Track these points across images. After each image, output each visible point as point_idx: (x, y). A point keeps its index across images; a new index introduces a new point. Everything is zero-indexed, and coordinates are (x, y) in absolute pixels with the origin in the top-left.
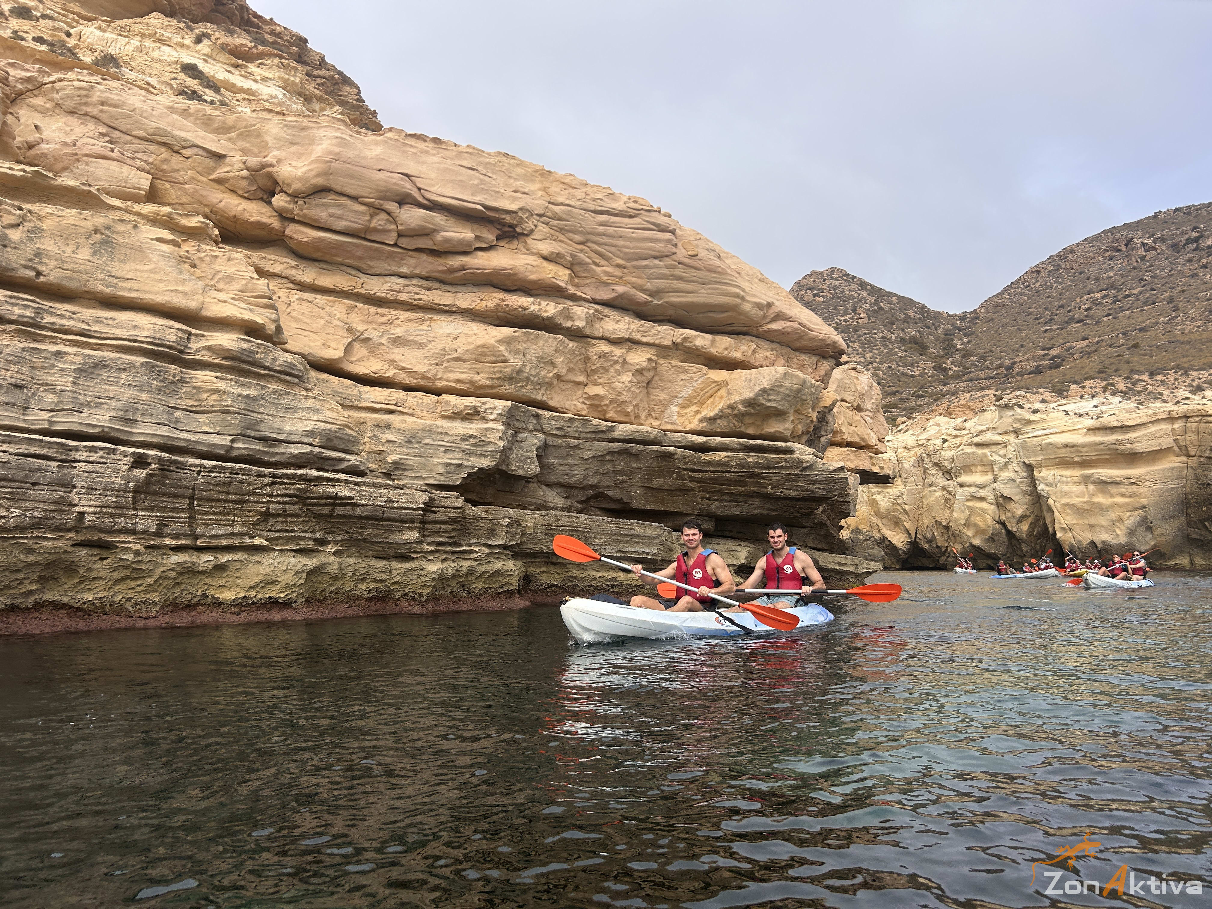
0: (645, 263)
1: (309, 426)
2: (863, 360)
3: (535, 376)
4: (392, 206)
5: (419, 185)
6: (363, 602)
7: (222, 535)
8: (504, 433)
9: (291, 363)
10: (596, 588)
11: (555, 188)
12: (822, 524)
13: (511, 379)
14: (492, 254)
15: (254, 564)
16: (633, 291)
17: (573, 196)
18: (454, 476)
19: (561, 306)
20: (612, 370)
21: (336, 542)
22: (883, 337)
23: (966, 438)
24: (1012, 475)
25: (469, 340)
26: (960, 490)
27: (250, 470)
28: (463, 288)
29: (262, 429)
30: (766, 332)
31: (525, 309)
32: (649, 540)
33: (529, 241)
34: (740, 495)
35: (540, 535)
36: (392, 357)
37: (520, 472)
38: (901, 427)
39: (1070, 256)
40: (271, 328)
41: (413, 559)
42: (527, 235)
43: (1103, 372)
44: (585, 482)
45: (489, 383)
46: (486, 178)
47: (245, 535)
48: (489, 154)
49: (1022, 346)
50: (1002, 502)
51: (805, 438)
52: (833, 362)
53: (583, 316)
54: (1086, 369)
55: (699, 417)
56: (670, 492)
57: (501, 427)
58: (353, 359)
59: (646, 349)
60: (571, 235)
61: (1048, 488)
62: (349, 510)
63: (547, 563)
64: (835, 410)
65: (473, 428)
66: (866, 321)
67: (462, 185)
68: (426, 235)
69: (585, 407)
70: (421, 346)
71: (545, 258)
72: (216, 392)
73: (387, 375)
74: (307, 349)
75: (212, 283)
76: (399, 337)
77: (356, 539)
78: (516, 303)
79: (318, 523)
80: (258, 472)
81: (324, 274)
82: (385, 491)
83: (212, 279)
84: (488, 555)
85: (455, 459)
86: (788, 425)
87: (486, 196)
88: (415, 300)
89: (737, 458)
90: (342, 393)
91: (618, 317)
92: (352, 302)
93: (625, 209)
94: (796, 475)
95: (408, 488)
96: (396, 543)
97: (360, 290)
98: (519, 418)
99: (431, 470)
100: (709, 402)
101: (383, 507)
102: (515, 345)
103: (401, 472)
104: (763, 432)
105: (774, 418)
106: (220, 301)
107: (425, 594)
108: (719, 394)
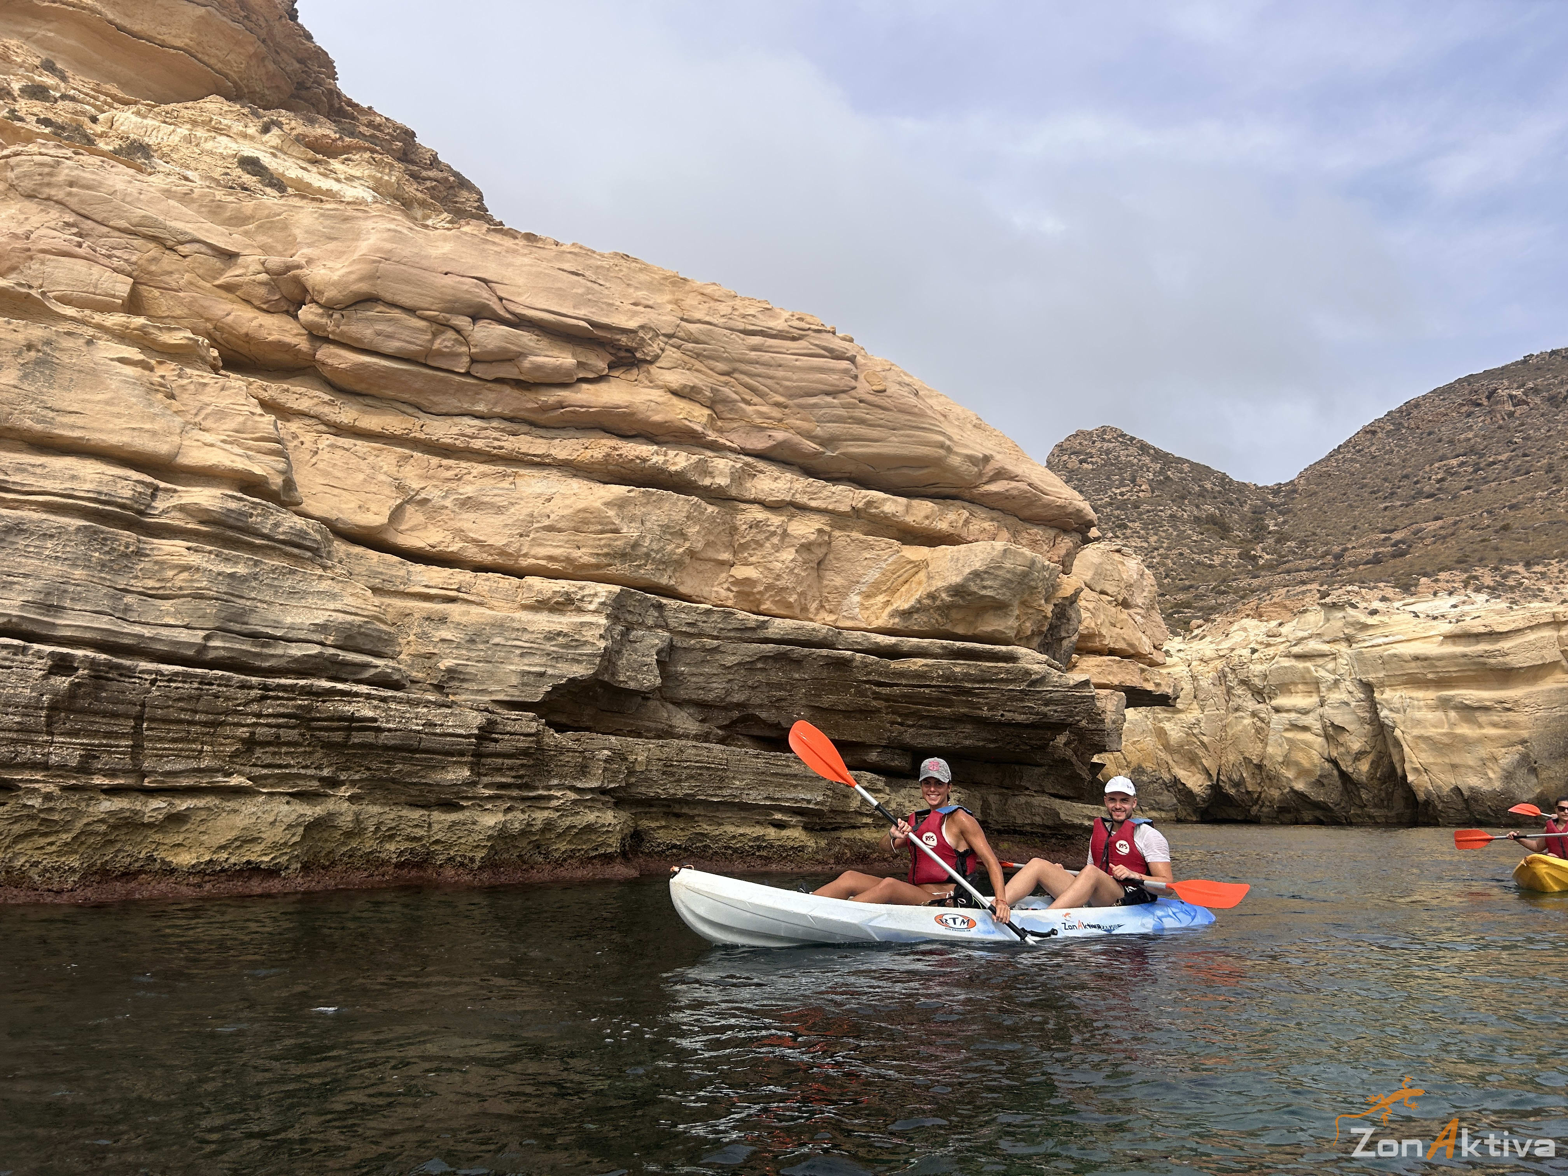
0: (813, 400)
1: (321, 618)
3: (657, 552)
4: (462, 322)
5: (500, 294)
6: (390, 870)
7: (182, 772)
8: (608, 630)
9: (303, 531)
10: (735, 850)
11: (691, 301)
13: (623, 556)
14: (602, 387)
15: (228, 813)
16: (797, 439)
17: (716, 312)
18: (533, 690)
19: (695, 458)
20: (768, 544)
21: (353, 783)
22: (1171, 516)
23: (1281, 647)
24: (1345, 697)
25: (567, 502)
26: (1275, 717)
27: (229, 679)
28: (562, 433)
29: (251, 621)
30: (982, 495)
31: (644, 460)
32: (811, 781)
33: (654, 369)
34: (944, 718)
35: (655, 775)
36: (458, 525)
37: (632, 685)
38: (1196, 632)
39: (1415, 412)
41: (463, 808)
42: (651, 363)
44: (728, 699)
45: (593, 560)
46: (595, 286)
47: (217, 771)
48: (602, 256)
49: (1355, 527)
50: (1332, 732)
52: (1078, 538)
53: (727, 470)
55: (889, 609)
56: (844, 714)
57: (604, 621)
58: (402, 527)
59: (815, 516)
60: (712, 363)
61: (1394, 715)
62: (369, 737)
63: (667, 815)
64: (1080, 602)
65: (564, 622)
67: (561, 294)
68: (510, 360)
69: (730, 595)
70: (499, 510)
71: (675, 393)
72: (186, 568)
73: (450, 549)
74: (335, 512)
75: (196, 420)
76: (469, 498)
77: (381, 779)
78: (633, 453)
79: (327, 755)
80: (241, 681)
81: (370, 413)
82: (425, 710)
83: (196, 414)
84: (575, 802)
85: (536, 665)
86: (1012, 622)
87: (593, 310)
88: (494, 448)
89: (939, 667)
90: (381, 573)
91: (777, 474)
92: (407, 451)
93: (787, 329)
94: (1021, 691)
95: (460, 706)
96: (438, 785)
97: (417, 435)
98: (631, 609)
99: (501, 680)
100: (903, 589)
101: (419, 732)
102: (631, 510)
103: (457, 684)
104: (977, 632)
105: (991, 612)
106: (205, 444)
107: (478, 859)
108: (916, 578)
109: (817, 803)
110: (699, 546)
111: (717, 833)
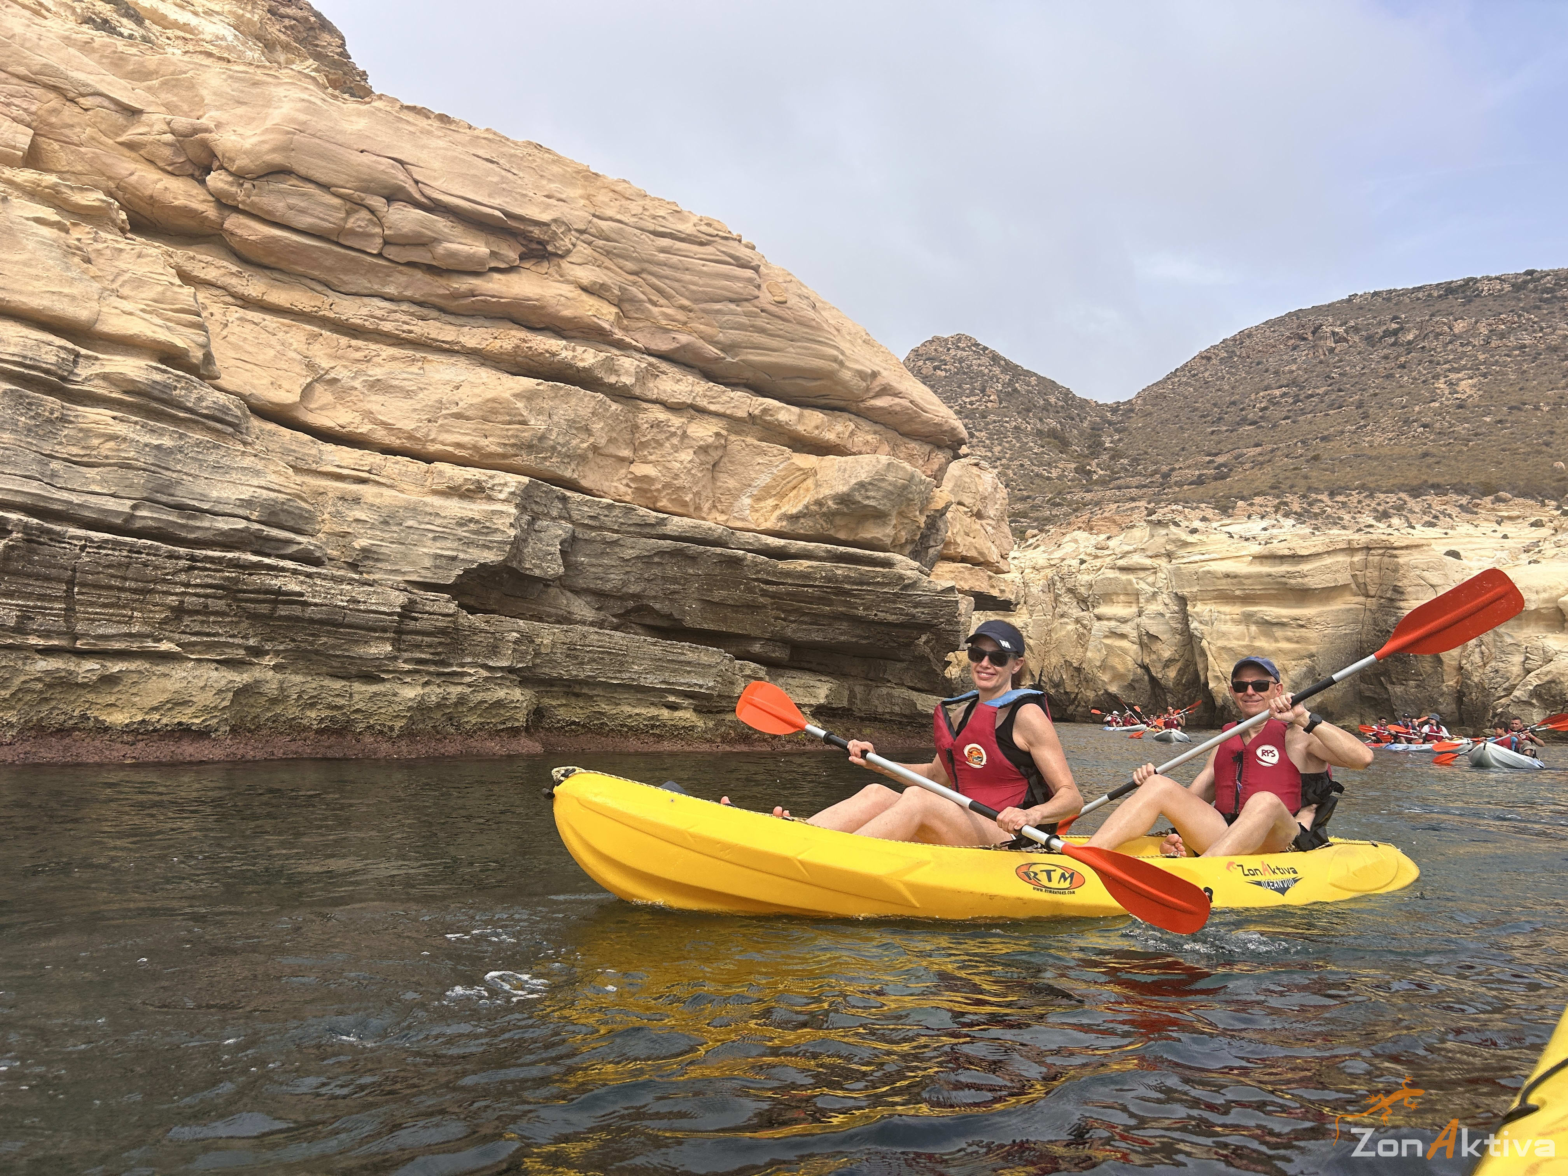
0: (717, 306)
1: (246, 494)
2: (989, 454)
3: (563, 446)
4: (377, 202)
5: (415, 176)
6: (312, 735)
7: (113, 636)
8: (517, 519)
9: (224, 406)
10: (631, 728)
11: (603, 197)
12: (924, 659)
13: (530, 447)
14: (513, 278)
15: (159, 676)
16: (700, 343)
17: (627, 210)
18: (446, 573)
19: (603, 355)
20: (667, 445)
21: (277, 653)
22: (1015, 427)
23: (1108, 560)
24: (1161, 608)
25: (476, 391)
26: (1097, 624)
27: (158, 548)
28: (471, 321)
29: (178, 493)
30: (868, 409)
31: (554, 355)
32: (703, 668)
33: (564, 264)
34: (824, 616)
35: (559, 657)
36: (369, 406)
37: (537, 572)
38: (1031, 541)
39: (1247, 342)
40: (197, 355)
41: (383, 680)
42: (562, 257)
43: (1276, 488)
44: (625, 590)
45: (500, 450)
46: (510, 175)
47: (148, 636)
48: (515, 143)
49: (1183, 449)
50: (1147, 640)
51: (909, 548)
52: (949, 453)
53: (632, 370)
54: (1257, 483)
55: (778, 513)
56: (735, 608)
57: (513, 511)
58: (312, 406)
59: (714, 420)
60: (622, 262)
61: (1202, 627)
62: (297, 610)
63: (567, 694)
64: (949, 515)
65: (475, 509)
66: (997, 405)
67: (477, 182)
68: (424, 245)
69: (630, 491)
70: (408, 394)
71: (585, 289)
72: (112, 437)
73: (359, 431)
74: (248, 387)
75: (114, 286)
76: (378, 380)
77: (306, 651)
78: (542, 346)
79: (252, 626)
80: (169, 551)
81: (278, 288)
82: (349, 587)
83: (113, 281)
84: (486, 679)
85: (448, 549)
86: (889, 531)
87: (507, 200)
88: (404, 331)
89: (823, 569)
90: (294, 451)
91: (679, 376)
92: (315, 329)
93: (696, 233)
94: (894, 594)
95: (381, 585)
96: (361, 658)
97: (327, 313)
98: (538, 500)
99: (414, 562)
100: (791, 495)
101: (343, 608)
102: (539, 403)
103: (371, 563)
104: (857, 538)
105: (872, 520)
106: (124, 312)
107: (397, 728)
108: (804, 485)
109: (708, 689)
110: (603, 442)
111: (615, 712)
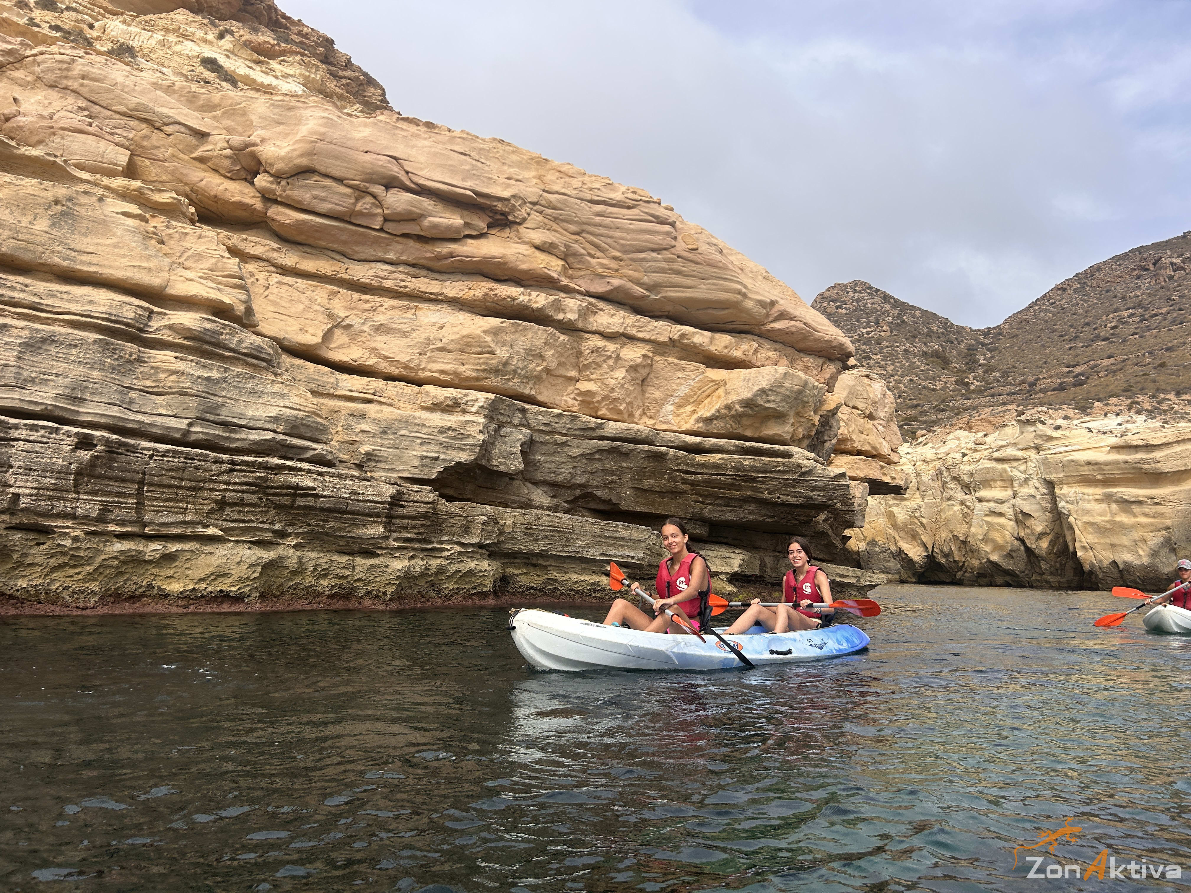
0: (642, 255)
1: (274, 412)
3: (522, 369)
4: (378, 189)
5: (406, 168)
6: (324, 599)
7: (172, 523)
8: (485, 427)
9: (260, 347)
11: (551, 176)
12: (824, 534)
13: (497, 371)
14: (482, 242)
15: (206, 554)
16: (630, 285)
17: (570, 185)
18: (430, 470)
19: (552, 298)
20: (605, 365)
21: (297, 535)
22: (905, 351)
23: (986, 453)
24: (1032, 491)
25: (455, 330)
26: (979, 505)
27: (207, 456)
28: (451, 276)
29: (223, 413)
30: (769, 331)
31: (514, 299)
32: (634, 543)
33: (521, 229)
34: (735, 499)
35: (519, 535)
36: (374, 345)
37: (502, 468)
38: (920, 439)
39: (1097, 275)
40: (241, 309)
41: (378, 555)
42: (520, 224)
43: (1128, 391)
44: (573, 481)
45: (474, 374)
46: (478, 164)
47: (198, 523)
48: (483, 140)
49: (1045, 363)
50: (1022, 518)
51: (806, 442)
52: (840, 365)
53: (576, 308)
55: (695, 416)
56: (661, 494)
57: (482, 420)
58: (332, 346)
59: (642, 345)
60: (566, 225)
61: (1069, 506)
62: (310, 502)
63: (527, 565)
64: (839, 414)
65: (453, 420)
67: (452, 170)
68: (414, 220)
69: (576, 403)
70: (404, 334)
71: (537, 248)
72: (174, 372)
73: (367, 363)
74: (282, 333)
75: (181, 260)
76: (382, 325)
77: (318, 533)
78: (505, 293)
79: (278, 514)
80: (215, 458)
81: (307, 258)
82: (351, 482)
83: (180, 256)
84: (460, 553)
85: (432, 452)
86: (788, 428)
87: (476, 182)
88: (401, 287)
89: (733, 461)
90: (317, 380)
91: (613, 312)
92: (335, 288)
93: (624, 200)
94: (794, 480)
95: (376, 480)
96: (360, 538)
97: (343, 276)
98: (502, 411)
99: (406, 462)
100: (706, 402)
101: (346, 498)
102: (504, 337)
103: (373, 464)
104: (761, 434)
105: (773, 420)
106: (186, 279)
107: (389, 593)
108: (716, 394)
109: (638, 559)
110: (554, 365)
111: (564, 579)
